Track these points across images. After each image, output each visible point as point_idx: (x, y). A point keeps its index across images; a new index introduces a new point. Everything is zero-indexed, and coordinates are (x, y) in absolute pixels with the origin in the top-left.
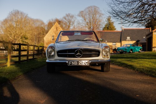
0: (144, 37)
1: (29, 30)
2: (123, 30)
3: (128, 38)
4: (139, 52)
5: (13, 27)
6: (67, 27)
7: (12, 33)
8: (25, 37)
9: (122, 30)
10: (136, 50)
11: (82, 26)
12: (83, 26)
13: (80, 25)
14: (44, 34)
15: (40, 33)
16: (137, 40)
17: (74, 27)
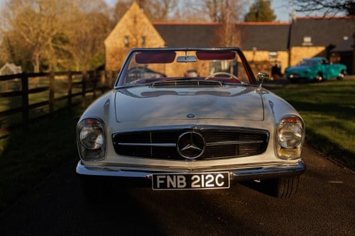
0: (346, 38)
1: (72, 22)
2: (295, 22)
3: (307, 39)
4: (339, 78)
5: (32, 15)
6: (161, 13)
7: (31, 28)
8: (61, 39)
9: (293, 20)
10: (331, 73)
11: (196, 11)
12: (200, 12)
13: (191, 9)
14: (106, 32)
15: (98, 28)
16: (328, 45)
17: (177, 14)
